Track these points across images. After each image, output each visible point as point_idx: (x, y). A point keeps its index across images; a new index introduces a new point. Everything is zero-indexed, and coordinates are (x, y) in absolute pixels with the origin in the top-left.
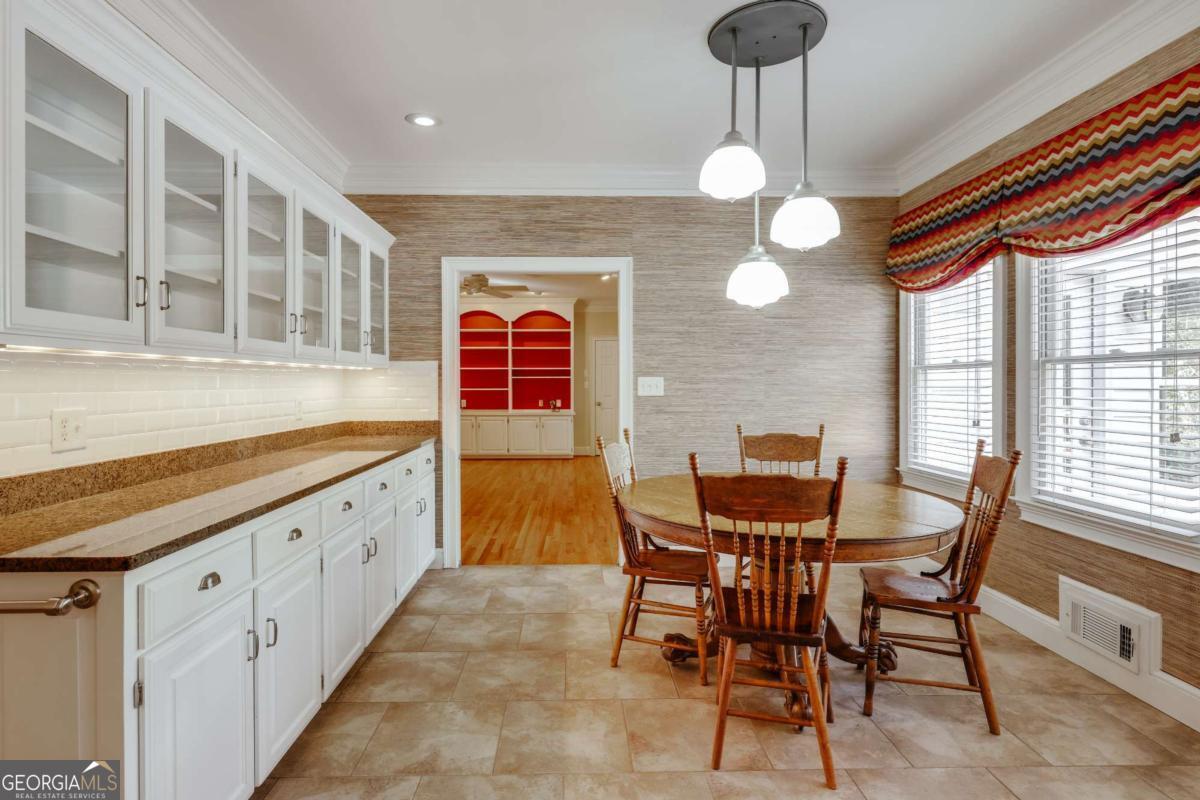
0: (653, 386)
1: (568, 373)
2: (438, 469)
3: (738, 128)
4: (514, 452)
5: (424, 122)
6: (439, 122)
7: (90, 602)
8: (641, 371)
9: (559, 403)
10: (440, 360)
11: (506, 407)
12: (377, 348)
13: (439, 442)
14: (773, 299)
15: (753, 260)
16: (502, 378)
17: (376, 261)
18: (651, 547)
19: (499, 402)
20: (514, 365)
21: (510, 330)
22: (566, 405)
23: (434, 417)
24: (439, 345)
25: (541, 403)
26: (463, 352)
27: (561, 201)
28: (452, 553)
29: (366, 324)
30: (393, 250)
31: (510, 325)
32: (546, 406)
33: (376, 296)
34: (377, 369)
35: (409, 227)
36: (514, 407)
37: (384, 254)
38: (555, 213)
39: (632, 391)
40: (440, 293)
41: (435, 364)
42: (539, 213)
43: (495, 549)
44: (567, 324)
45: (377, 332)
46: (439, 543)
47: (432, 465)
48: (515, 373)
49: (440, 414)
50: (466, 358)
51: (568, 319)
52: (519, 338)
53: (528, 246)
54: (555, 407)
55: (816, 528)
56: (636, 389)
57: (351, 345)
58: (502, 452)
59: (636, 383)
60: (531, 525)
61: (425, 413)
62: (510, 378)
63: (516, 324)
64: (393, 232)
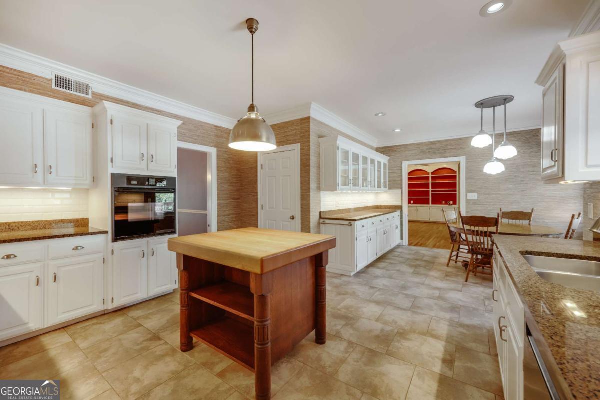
0: (474, 196)
1: (456, 191)
2: (402, 218)
3: (483, 129)
4: (431, 220)
5: (398, 131)
6: (401, 130)
7: (351, 225)
8: (469, 191)
9: (452, 203)
10: (402, 189)
11: (429, 204)
12: (385, 187)
13: (402, 211)
14: (500, 172)
15: (493, 162)
16: (427, 193)
17: (385, 165)
18: (462, 240)
19: (426, 202)
20: (432, 188)
21: (430, 176)
22: (455, 203)
23: (400, 205)
24: (402, 185)
25: (444, 202)
26: (409, 184)
27: (439, 142)
28: (406, 242)
29: (383, 181)
30: (389, 161)
31: (430, 174)
32: (446, 204)
33: (385, 173)
34: (385, 192)
35: (393, 154)
36: (433, 204)
37: (387, 163)
38: (438, 146)
39: (465, 198)
40: (402, 172)
41: (401, 190)
42: (433, 146)
43: (420, 244)
44: (456, 172)
45: (385, 183)
46: (402, 239)
47: (400, 217)
48: (432, 191)
49: (402, 204)
50: (410, 186)
51: (455, 170)
52: (433, 178)
53: (429, 156)
54: (450, 204)
55: (493, 229)
56: (467, 197)
57: (379, 187)
58: (427, 220)
59: (467, 195)
60: (433, 240)
61: (398, 204)
62: (431, 193)
63: (432, 173)
64: (389, 156)
